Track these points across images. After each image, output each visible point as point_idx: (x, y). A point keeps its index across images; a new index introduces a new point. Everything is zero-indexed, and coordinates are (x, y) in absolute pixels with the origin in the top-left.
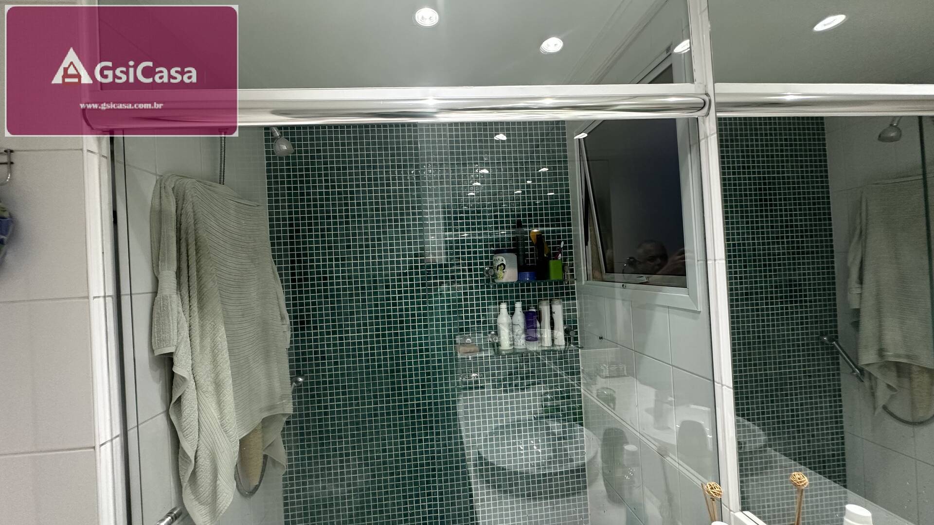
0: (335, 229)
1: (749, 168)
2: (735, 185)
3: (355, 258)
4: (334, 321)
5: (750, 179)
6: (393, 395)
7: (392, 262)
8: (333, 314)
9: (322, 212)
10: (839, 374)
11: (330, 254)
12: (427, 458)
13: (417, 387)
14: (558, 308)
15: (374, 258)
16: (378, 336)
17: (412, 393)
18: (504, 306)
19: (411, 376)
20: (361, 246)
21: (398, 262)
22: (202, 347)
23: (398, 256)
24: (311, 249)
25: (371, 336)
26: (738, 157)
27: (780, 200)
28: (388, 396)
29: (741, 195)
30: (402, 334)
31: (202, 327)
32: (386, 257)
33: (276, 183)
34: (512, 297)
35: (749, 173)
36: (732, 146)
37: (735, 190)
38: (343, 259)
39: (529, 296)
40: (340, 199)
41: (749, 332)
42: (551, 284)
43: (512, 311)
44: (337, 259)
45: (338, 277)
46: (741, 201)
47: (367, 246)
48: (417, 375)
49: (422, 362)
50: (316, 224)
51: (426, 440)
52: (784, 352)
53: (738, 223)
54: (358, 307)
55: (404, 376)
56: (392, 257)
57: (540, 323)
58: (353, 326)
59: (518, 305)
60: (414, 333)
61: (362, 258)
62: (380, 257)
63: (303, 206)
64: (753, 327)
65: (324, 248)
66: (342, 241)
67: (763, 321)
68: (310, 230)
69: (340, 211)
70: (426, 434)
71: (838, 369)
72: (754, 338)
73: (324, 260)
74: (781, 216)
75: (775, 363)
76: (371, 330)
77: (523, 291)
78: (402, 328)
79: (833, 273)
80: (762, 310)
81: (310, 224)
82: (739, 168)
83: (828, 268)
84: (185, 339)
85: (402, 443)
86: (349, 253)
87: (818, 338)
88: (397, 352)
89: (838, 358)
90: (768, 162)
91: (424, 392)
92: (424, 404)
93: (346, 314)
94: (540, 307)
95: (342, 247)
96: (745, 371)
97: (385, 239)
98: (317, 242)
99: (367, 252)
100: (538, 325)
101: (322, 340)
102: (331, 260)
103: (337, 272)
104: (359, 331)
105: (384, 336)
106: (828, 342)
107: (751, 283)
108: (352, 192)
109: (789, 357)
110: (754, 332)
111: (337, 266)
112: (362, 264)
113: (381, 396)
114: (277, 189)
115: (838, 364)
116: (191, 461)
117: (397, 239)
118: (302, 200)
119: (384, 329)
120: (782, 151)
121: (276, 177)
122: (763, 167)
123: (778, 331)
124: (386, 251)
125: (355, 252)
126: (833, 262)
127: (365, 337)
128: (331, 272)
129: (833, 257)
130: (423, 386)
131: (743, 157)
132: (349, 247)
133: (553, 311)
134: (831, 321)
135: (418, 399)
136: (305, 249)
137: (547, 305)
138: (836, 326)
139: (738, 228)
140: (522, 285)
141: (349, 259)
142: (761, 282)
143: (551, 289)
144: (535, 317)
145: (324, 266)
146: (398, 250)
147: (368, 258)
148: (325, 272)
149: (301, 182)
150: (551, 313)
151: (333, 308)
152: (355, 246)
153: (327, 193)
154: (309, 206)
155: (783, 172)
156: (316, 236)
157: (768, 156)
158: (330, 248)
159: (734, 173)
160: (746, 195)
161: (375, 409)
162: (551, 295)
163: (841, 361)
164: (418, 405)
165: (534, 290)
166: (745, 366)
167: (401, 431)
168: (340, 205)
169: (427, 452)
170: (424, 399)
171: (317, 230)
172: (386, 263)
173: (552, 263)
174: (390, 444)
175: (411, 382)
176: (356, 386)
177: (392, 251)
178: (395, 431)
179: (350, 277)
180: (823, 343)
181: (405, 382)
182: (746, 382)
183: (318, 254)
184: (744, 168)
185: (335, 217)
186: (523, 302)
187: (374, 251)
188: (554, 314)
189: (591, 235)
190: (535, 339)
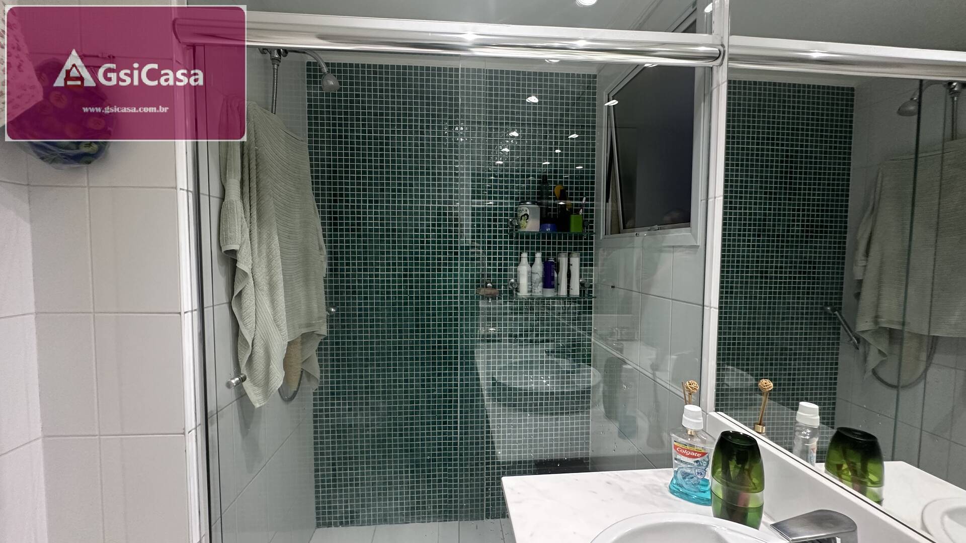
0: (370, 173)
1: (773, 139)
2: (757, 155)
3: (388, 202)
4: (365, 259)
5: (773, 150)
6: (417, 331)
7: (422, 208)
8: (365, 253)
9: (358, 155)
10: (838, 344)
11: (365, 196)
12: (445, 391)
13: (439, 325)
14: (576, 261)
15: (405, 202)
16: (405, 276)
17: (434, 331)
18: (525, 255)
19: (434, 315)
20: (394, 190)
21: (428, 208)
22: (260, 251)
23: (428, 202)
24: (347, 190)
25: (400, 276)
26: (763, 128)
27: (801, 173)
28: (412, 331)
29: (762, 166)
30: (428, 276)
31: (260, 233)
32: (417, 202)
33: (316, 124)
34: (533, 249)
35: (773, 144)
36: (759, 117)
37: (757, 160)
38: (376, 202)
39: (549, 249)
40: (376, 144)
41: (755, 298)
42: (570, 238)
43: (532, 262)
44: (371, 202)
45: (370, 219)
46: (762, 172)
47: (399, 191)
48: (439, 314)
49: (445, 303)
50: (353, 166)
51: (445, 374)
52: (788, 319)
53: (756, 193)
54: (388, 247)
55: (428, 315)
56: (422, 202)
57: (558, 273)
58: (382, 265)
59: (538, 255)
60: (439, 276)
61: (394, 202)
62: (411, 202)
63: (341, 149)
64: (761, 293)
65: (359, 190)
66: (376, 184)
67: (770, 288)
68: (347, 172)
69: (376, 155)
70: (445, 369)
71: (838, 339)
72: (760, 303)
73: (359, 201)
74: (800, 189)
75: (778, 329)
76: (400, 270)
77: (544, 243)
78: (428, 270)
79: (844, 248)
80: (771, 278)
81: (347, 166)
82: (763, 138)
83: (840, 243)
84: (246, 241)
85: (423, 375)
86: (382, 196)
87: (822, 308)
88: (423, 292)
89: (839, 329)
90: (793, 135)
91: (445, 331)
92: (445, 342)
93: (377, 253)
94: (559, 258)
95: (376, 190)
96: (749, 334)
97: (417, 185)
98: (353, 184)
99: (399, 196)
100: (556, 275)
101: (354, 276)
102: (365, 201)
103: (370, 213)
104: (388, 270)
105: (411, 276)
106: (831, 312)
107: (763, 252)
108: (387, 138)
109: (792, 324)
110: (760, 298)
111: (370, 207)
112: (394, 208)
113: (406, 331)
114: (316, 130)
115: (839, 334)
116: (249, 347)
117: (428, 185)
118: (340, 143)
119: (411, 270)
120: (808, 125)
121: (316, 118)
122: (787, 140)
123: (784, 298)
124: (416, 196)
125: (388, 196)
126: (845, 238)
127: (394, 276)
128: (365, 213)
129: (845, 233)
130: (445, 325)
131: (768, 128)
132: (382, 190)
133: (571, 263)
134: (836, 294)
135: (440, 336)
136: (341, 189)
137: (565, 257)
138: (841, 299)
139: (756, 198)
140: (544, 238)
141: (382, 202)
142: (772, 252)
143: (570, 243)
144: (553, 266)
145: (359, 207)
146: (428, 197)
147: (399, 202)
148: (359, 213)
149: (340, 125)
150: (569, 265)
151: (365, 247)
152: (388, 190)
153: (364, 138)
154: (346, 149)
155: (807, 146)
156: (353, 178)
157: (793, 129)
158: (364, 190)
159: (758, 144)
160: (767, 166)
161: (400, 343)
162: (570, 249)
163: (842, 331)
164: (439, 342)
165: (554, 243)
166: (749, 329)
167: (423, 364)
168: (376, 150)
169: (445, 385)
170: (445, 336)
171: (353, 172)
172: (417, 208)
173: (573, 217)
174: (412, 375)
175: (434, 320)
176: (383, 321)
177: (422, 197)
178: (417, 364)
179: (382, 219)
180: (826, 313)
181: (428, 320)
182: (748, 344)
183: (353, 195)
184: (768, 139)
185: (370, 161)
186: (543, 254)
187: (405, 196)
188: (571, 267)
189: (612, 193)
190: (552, 287)
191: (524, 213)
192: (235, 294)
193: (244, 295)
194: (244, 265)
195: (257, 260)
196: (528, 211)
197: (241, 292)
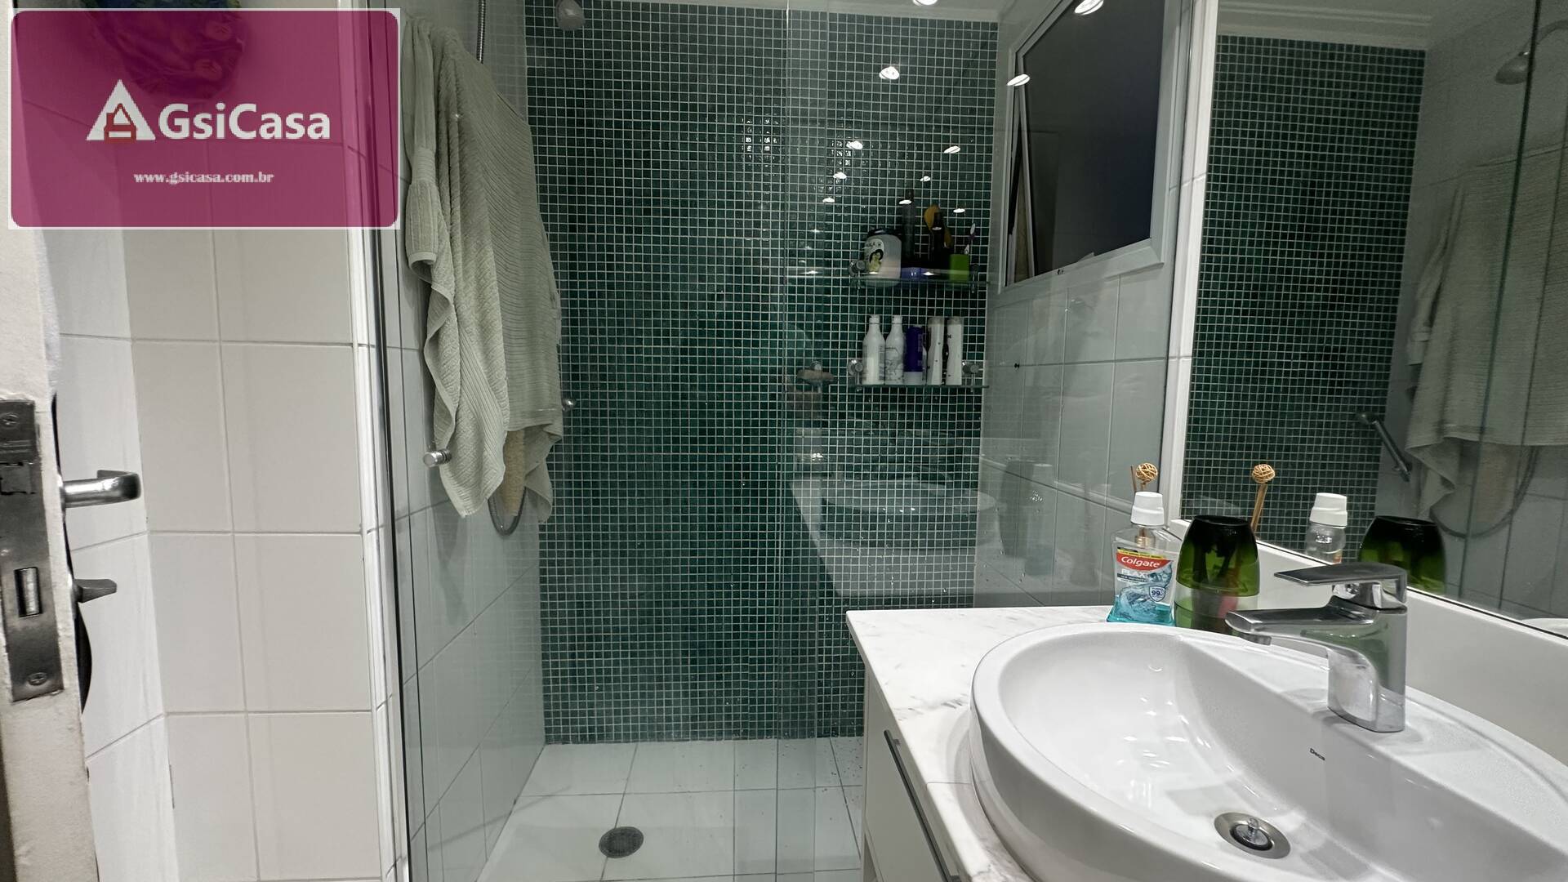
0: (628, 183)
1: (1285, 136)
2: (1258, 163)
3: (657, 231)
4: (620, 323)
5: (1284, 155)
6: (702, 441)
7: (711, 241)
8: (620, 313)
9: (609, 153)
10: (1376, 475)
11: (620, 220)
12: (746, 536)
13: (738, 432)
14: (957, 330)
15: (684, 232)
16: (684, 352)
17: (729, 440)
18: (875, 319)
19: (729, 415)
20: (666, 212)
21: (720, 242)
22: (465, 272)
23: (721, 232)
24: (591, 210)
25: (675, 351)
26: (1270, 117)
27: (1328, 194)
28: (694, 441)
29: (1265, 181)
30: (720, 352)
31: (465, 243)
32: (703, 232)
33: (542, 102)
34: (888, 311)
35: (1284, 146)
36: (1263, 98)
37: (1258, 171)
38: (638, 230)
39: (914, 311)
40: (637, 136)
41: (1245, 397)
42: (949, 295)
43: (886, 331)
44: (629, 230)
45: (629, 258)
46: (1264, 190)
47: (675, 213)
48: (738, 414)
49: (746, 397)
50: (600, 172)
51: (746, 510)
52: (1296, 432)
53: (1253, 225)
54: (657, 305)
55: (720, 415)
56: (712, 233)
57: (927, 350)
58: (648, 333)
59: (897, 320)
60: (738, 353)
61: (666, 231)
62: (694, 232)
63: (581, 143)
64: (1254, 389)
65: (610, 211)
66: (638, 202)
67: (1270, 381)
68: (591, 181)
69: (637, 155)
70: (746, 502)
71: (1376, 467)
72: (1252, 406)
73: (610, 229)
74: (1325, 221)
75: (1280, 448)
76: (675, 342)
77: (905, 302)
78: (720, 343)
79: (1394, 318)
80: (1272, 364)
81: (591, 172)
82: (1269, 135)
83: (1386, 310)
84: (446, 251)
85: (711, 510)
86: (648, 221)
87: (1352, 417)
88: (712, 379)
89: (1378, 451)
90: (1318, 129)
91: (747, 441)
92: (746, 458)
93: (639, 314)
94: (929, 326)
95: (638, 212)
96: (1232, 455)
97: (703, 204)
98: (600, 201)
99: (675, 222)
100: (924, 353)
101: (602, 350)
102: (620, 230)
103: (629, 249)
104: (657, 342)
105: (693, 352)
106: (1367, 422)
107: (1260, 322)
108: (656, 126)
109: (1303, 441)
110: (1253, 397)
111: (629, 240)
112: (666, 241)
113: (685, 440)
114: (542, 112)
115: (1377, 459)
116: (451, 421)
117: (721, 205)
118: (580, 132)
119: (693, 343)
120: (1344, 113)
121: (541, 92)
122: (1309, 138)
123: (1292, 399)
124: (702, 222)
125: (656, 221)
126: (1395, 301)
127: (666, 351)
128: (620, 249)
129: (1397, 293)
130: (746, 432)
131: (1278, 118)
132: (647, 212)
133: (949, 334)
134: (1377, 393)
135: (738, 450)
136: (582, 209)
137: (941, 322)
138: (1384, 401)
139: (1252, 235)
140: (906, 293)
141: (647, 231)
142: (1276, 322)
143: (948, 303)
144: (920, 336)
145: (610, 239)
146: (721, 223)
147: (675, 231)
148: (610, 248)
149: (580, 104)
150: (946, 337)
151: (620, 304)
152: (656, 212)
153: (618, 125)
154: (590, 143)
155: (1340, 150)
156: (600, 191)
157: (1319, 120)
158: (619, 211)
159: (1260, 144)
160: (1273, 182)
161: (676, 458)
162: (948, 313)
163: (1383, 454)
164: (737, 458)
165: (923, 303)
166: (1233, 447)
167: (711, 493)
168: (637, 145)
169: (746, 527)
170: (747, 450)
171: (600, 182)
172: (702, 241)
173: (954, 259)
174: (694, 510)
175: (729, 423)
176: (649, 423)
177: (712, 223)
178: (702, 493)
179: (647, 259)
180: (1358, 425)
181: (720, 423)
182: (1231, 472)
183: (601, 220)
184: (1277, 136)
185: (628, 163)
186: (905, 320)
187: (684, 222)
188: (949, 339)
189: (1018, 220)
190: (919, 369)
191: (875, 249)
192: (429, 336)
193: (443, 337)
194: (443, 286)
195: (462, 284)
196: (882, 245)
197: (437, 334)
